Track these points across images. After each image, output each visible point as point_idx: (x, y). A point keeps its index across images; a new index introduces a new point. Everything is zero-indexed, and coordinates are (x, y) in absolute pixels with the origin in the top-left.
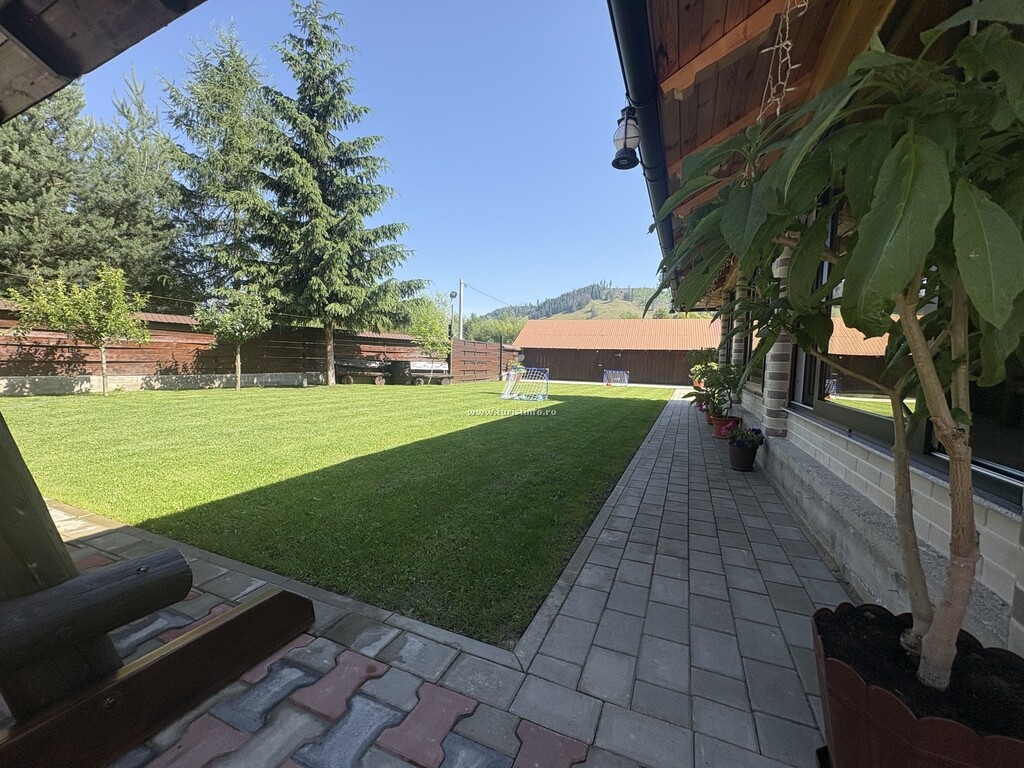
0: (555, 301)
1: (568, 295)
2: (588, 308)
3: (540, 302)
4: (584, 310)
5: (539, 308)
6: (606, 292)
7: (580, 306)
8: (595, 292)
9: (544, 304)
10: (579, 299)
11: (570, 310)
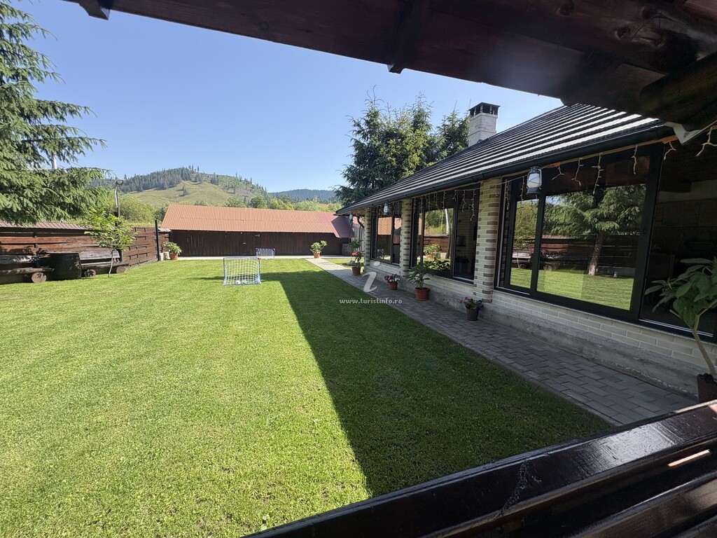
0: (145, 178)
1: (158, 173)
2: (180, 187)
3: (129, 177)
4: (176, 188)
5: (128, 183)
6: (195, 175)
7: (172, 185)
8: (185, 174)
9: (134, 179)
10: (170, 178)
11: (162, 188)
